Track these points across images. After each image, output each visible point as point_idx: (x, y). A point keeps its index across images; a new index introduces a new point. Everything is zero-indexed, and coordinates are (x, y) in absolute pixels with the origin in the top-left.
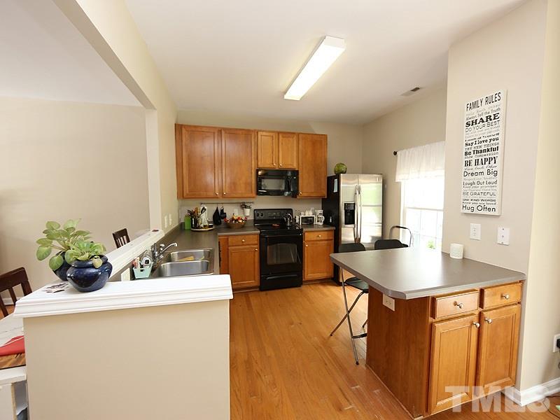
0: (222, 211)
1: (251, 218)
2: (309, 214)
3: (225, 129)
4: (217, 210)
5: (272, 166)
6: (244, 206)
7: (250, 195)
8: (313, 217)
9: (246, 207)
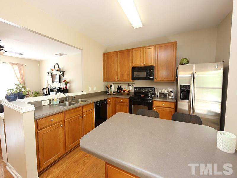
0: (121, 87)
1: (133, 91)
2: (164, 91)
3: (119, 51)
4: (119, 86)
5: (140, 65)
6: (129, 85)
7: (129, 80)
8: (167, 93)
9: (130, 86)
